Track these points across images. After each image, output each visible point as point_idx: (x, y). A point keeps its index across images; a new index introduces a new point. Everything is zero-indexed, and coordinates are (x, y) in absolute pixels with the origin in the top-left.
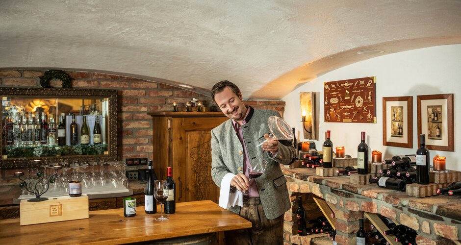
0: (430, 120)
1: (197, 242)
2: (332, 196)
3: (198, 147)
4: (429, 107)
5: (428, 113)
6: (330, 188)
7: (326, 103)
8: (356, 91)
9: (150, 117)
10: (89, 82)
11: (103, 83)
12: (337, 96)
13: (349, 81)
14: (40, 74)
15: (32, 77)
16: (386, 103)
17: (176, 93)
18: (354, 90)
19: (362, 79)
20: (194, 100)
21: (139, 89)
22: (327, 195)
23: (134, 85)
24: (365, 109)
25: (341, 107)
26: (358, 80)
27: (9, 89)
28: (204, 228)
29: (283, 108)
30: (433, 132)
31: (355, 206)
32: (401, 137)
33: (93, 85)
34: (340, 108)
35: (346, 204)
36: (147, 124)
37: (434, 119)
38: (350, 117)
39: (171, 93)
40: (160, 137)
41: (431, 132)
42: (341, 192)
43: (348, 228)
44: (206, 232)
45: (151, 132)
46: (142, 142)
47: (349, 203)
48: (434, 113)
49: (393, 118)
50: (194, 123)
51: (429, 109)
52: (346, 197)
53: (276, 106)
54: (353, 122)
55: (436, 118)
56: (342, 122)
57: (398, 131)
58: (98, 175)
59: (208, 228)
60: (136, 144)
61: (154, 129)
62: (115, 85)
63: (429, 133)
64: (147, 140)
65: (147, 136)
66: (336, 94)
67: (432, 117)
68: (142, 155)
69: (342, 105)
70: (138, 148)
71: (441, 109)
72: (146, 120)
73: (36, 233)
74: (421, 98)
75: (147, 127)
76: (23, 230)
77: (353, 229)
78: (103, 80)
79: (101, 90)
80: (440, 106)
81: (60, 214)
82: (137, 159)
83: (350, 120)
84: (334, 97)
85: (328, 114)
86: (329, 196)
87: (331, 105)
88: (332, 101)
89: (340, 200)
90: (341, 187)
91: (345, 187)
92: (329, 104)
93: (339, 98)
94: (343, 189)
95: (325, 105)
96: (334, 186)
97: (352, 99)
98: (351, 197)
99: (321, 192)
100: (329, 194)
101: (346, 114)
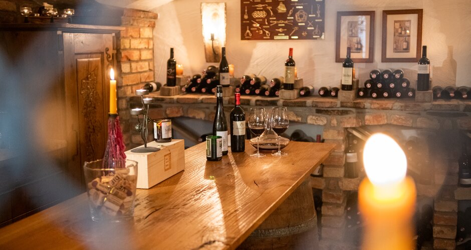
0: (397, 34)
2: (319, 117)
4: (396, 22)
5: (394, 27)
6: (314, 109)
7: (245, 17)
8: (296, 4)
12: (265, 9)
16: (341, 18)
22: (310, 117)
24: (311, 23)
25: (271, 22)
29: (154, 24)
30: (399, 45)
31: (355, 122)
32: (359, 52)
34: (269, 23)
35: (341, 122)
37: (401, 33)
41: (397, 46)
42: (335, 111)
47: (345, 121)
48: (401, 28)
49: (350, 33)
51: (396, 24)
52: (341, 115)
54: (290, 39)
55: (403, 32)
56: (273, 39)
57: (356, 47)
63: (395, 47)
66: (262, 7)
67: (399, 31)
69: (274, 20)
71: (410, 24)
74: (386, 13)
80: (409, 21)
83: (287, 37)
84: (260, 10)
85: (248, 31)
86: (314, 117)
87: (255, 19)
88: (256, 15)
89: (331, 120)
90: (339, 105)
91: (345, 104)
92: (251, 18)
93: (267, 11)
94: (342, 106)
95: (242, 19)
96: (328, 105)
97: (290, 13)
98: (349, 114)
99: (297, 116)
100: (313, 115)
101: (280, 30)
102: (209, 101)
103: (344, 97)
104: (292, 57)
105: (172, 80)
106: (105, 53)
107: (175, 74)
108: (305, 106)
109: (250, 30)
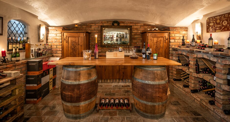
1: (160, 68)
2: (214, 58)
3: (157, 42)
6: (213, 55)
7: (208, 25)
8: (223, 19)
9: (141, 34)
10: (124, 24)
11: (128, 24)
13: (219, 16)
14: (112, 22)
15: (110, 23)
17: (149, 27)
18: (222, 18)
19: (226, 14)
20: (155, 28)
21: (138, 26)
22: (211, 58)
23: (136, 25)
24: (228, 25)
26: (225, 14)
27: (105, 26)
28: (163, 64)
29: (187, 30)
31: (227, 62)
33: (126, 25)
34: (214, 27)
35: (222, 61)
36: (140, 36)
38: (219, 29)
39: (147, 27)
40: (144, 40)
42: (219, 56)
43: (223, 71)
44: (163, 65)
45: (141, 39)
46: (139, 41)
47: (223, 61)
50: (155, 35)
52: (222, 58)
53: (185, 29)
54: (221, 31)
56: (216, 32)
58: (126, 50)
59: (164, 64)
60: (137, 42)
61: (142, 37)
62: (131, 25)
64: (140, 41)
65: (140, 40)
68: (139, 45)
69: (216, 25)
70: (137, 43)
72: (140, 35)
73: (110, 60)
75: (140, 37)
76: (107, 59)
77: (225, 72)
78: (128, 23)
79: (127, 26)
81: (116, 56)
82: (137, 46)
83: (220, 31)
84: (212, 23)
85: (208, 30)
86: (212, 58)
87: (210, 26)
88: (211, 24)
89: (218, 60)
90: (220, 55)
91: (222, 54)
92: (209, 26)
93: (214, 23)
94: (221, 55)
95: (207, 26)
96: (216, 54)
97: (221, 22)
98: (225, 58)
99: (208, 57)
100: (212, 57)
101: (218, 28)
102: (186, 50)
103: (226, 52)
104: (211, 37)
105: (184, 44)
106: (164, 37)
107: (184, 42)
108: (209, 54)
109: (209, 29)
